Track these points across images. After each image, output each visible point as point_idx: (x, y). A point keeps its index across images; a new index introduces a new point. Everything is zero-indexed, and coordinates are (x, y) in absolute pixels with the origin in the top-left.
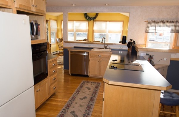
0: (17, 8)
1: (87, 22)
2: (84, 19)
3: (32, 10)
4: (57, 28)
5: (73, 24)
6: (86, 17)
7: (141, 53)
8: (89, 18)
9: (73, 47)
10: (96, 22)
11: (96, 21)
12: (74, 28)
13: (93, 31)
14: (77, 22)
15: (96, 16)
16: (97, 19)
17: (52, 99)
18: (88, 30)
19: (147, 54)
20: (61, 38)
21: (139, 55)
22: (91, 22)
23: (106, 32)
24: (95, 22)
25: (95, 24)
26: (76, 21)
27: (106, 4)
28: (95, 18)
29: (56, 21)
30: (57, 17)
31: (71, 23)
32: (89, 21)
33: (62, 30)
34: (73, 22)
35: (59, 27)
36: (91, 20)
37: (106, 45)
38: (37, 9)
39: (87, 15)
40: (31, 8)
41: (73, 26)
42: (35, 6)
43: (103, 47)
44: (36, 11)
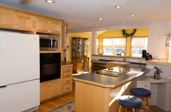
1: (125, 39)
2: (122, 35)
3: (48, 31)
4: (99, 44)
6: (124, 34)
7: (149, 66)
8: (126, 35)
9: (98, 59)
10: (134, 38)
11: (133, 37)
12: (113, 44)
13: (131, 47)
14: (116, 39)
15: (134, 31)
16: (134, 35)
17: (64, 96)
18: (126, 45)
19: (155, 68)
20: (101, 53)
21: (147, 68)
22: (129, 38)
23: (144, 48)
24: (132, 38)
25: (132, 40)
26: (115, 38)
27: (122, 22)
28: (132, 34)
29: (98, 39)
31: (111, 39)
32: (127, 37)
33: (102, 46)
34: (112, 39)
35: (101, 44)
36: (129, 37)
37: (125, 59)
38: (52, 31)
39: (125, 32)
40: (47, 30)
41: (112, 43)
42: (50, 29)
43: (123, 60)
44: (51, 32)
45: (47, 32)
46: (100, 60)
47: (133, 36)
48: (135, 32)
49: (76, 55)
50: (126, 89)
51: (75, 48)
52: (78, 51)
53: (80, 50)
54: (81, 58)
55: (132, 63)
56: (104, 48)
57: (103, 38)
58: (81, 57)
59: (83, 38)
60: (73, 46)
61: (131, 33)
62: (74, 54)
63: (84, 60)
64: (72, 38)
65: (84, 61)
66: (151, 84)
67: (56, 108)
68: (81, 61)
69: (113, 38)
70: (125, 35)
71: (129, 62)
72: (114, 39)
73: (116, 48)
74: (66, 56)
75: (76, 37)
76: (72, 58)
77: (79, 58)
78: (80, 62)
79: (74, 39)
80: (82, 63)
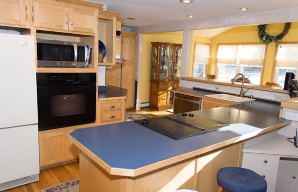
0: (36, 27)
1: (264, 46)
2: (258, 39)
4: (209, 57)
5: (237, 50)
6: (261, 36)
8: (267, 39)
9: (192, 88)
10: (282, 45)
11: (281, 43)
12: (238, 57)
13: (275, 63)
14: (244, 46)
15: (284, 31)
16: (285, 39)
18: (265, 60)
20: (211, 74)
21: (283, 116)
22: (272, 45)
24: (280, 46)
25: (279, 49)
26: (243, 44)
28: (280, 37)
29: (209, 46)
30: (213, 39)
31: (234, 47)
32: (268, 44)
33: (216, 60)
34: (237, 46)
35: (213, 56)
36: (272, 42)
37: (245, 90)
38: (75, 28)
39: (264, 32)
40: (63, 26)
41: (236, 54)
42: (70, 23)
43: (239, 93)
44: (73, 30)
45: (63, 30)
46: (195, 89)
47: (280, 40)
48: (287, 32)
49: (158, 76)
50: (200, 172)
51: (157, 63)
52: (163, 69)
53: (165, 67)
54: (168, 83)
55: (258, 100)
56: (218, 64)
57: (219, 44)
58: (167, 80)
59: (173, 44)
60: (153, 60)
61: (277, 35)
62: (155, 75)
63: (173, 86)
64: (152, 43)
65: (173, 89)
66: (281, 159)
67: (71, 182)
68: (168, 88)
69: (238, 44)
70: (264, 39)
71: (253, 98)
72: (240, 46)
73: (243, 65)
74: (137, 77)
75: (158, 43)
76: (150, 81)
77: (164, 82)
78: (165, 90)
79: (155, 45)
80: (169, 92)
